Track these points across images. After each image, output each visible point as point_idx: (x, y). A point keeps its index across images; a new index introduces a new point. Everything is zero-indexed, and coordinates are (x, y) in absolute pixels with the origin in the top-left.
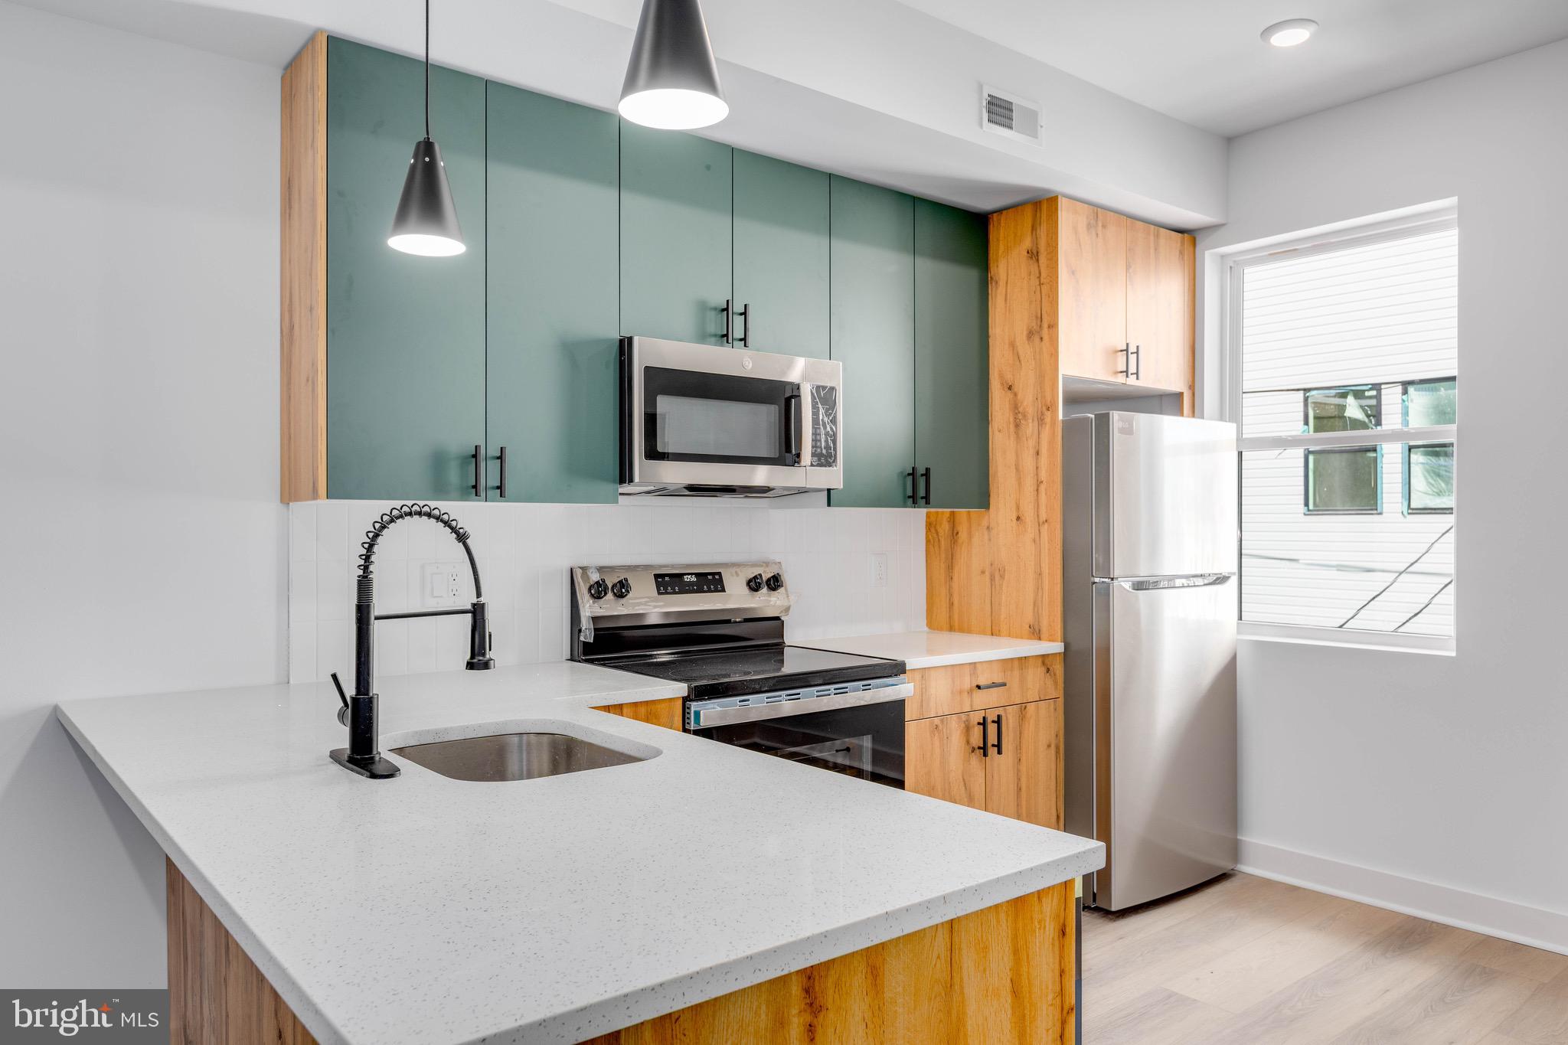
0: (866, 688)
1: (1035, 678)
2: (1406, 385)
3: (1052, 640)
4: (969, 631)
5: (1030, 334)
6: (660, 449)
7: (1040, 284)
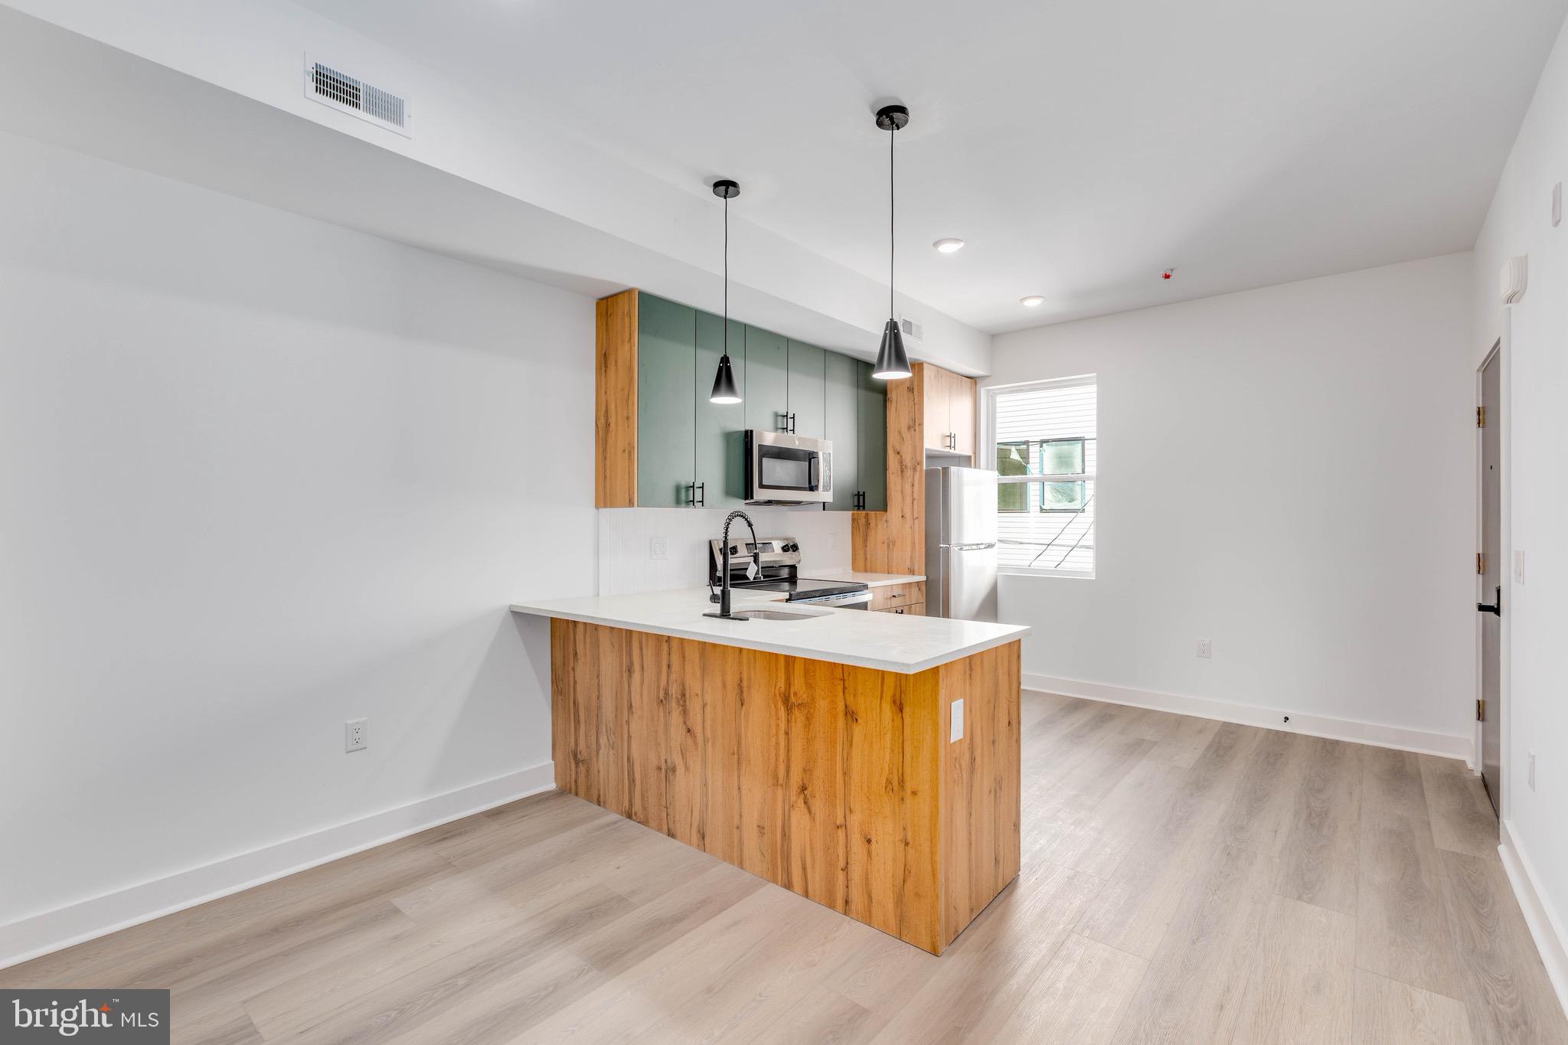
0: (854, 596)
1: (915, 590)
2: (1042, 442)
3: (920, 574)
4: (876, 572)
5: (909, 428)
6: (764, 483)
7: (914, 404)
